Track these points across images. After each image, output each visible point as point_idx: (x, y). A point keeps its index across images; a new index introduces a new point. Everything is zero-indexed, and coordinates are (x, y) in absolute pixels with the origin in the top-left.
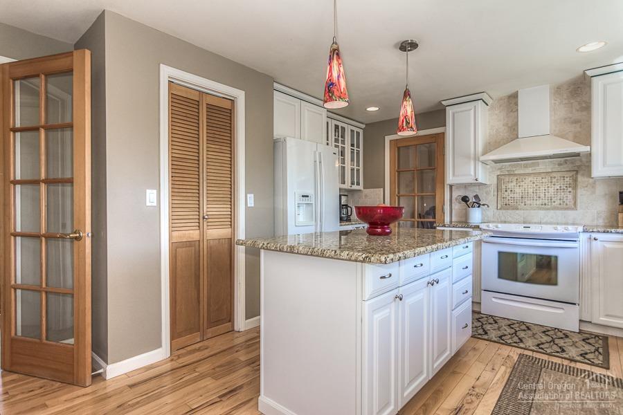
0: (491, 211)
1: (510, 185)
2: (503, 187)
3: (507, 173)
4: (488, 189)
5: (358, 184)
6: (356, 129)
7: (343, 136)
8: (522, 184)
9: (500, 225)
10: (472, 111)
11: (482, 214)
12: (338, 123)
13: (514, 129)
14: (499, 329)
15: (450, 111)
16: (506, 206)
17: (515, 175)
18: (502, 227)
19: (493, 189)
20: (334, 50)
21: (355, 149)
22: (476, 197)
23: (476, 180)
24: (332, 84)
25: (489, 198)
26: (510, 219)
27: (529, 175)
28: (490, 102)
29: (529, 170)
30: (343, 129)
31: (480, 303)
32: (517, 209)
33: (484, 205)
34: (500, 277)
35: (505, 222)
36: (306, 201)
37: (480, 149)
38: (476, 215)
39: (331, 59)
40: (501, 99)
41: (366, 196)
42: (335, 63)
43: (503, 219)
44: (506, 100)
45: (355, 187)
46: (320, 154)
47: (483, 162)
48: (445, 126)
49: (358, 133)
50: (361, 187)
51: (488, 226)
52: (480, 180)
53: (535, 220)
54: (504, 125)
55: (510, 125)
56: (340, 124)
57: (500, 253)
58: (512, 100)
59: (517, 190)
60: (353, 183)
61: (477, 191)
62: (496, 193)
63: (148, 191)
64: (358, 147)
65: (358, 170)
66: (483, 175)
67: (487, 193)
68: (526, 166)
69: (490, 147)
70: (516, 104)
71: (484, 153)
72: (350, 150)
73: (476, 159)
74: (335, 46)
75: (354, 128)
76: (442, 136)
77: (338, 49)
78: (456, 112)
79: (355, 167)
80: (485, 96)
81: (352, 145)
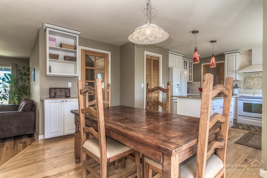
0: (242, 90)
1: (249, 81)
2: (246, 81)
3: (247, 77)
4: (240, 82)
5: (191, 80)
6: (191, 61)
7: (186, 64)
8: (253, 80)
9: (244, 94)
10: (235, 56)
11: (238, 91)
12: (185, 60)
13: (251, 62)
14: (243, 126)
15: (226, 56)
16: (248, 88)
17: (251, 77)
18: (245, 95)
19: (242, 82)
20: (196, 50)
21: (190, 68)
22: (236, 85)
23: (236, 79)
24: (196, 58)
25: (241, 85)
26: (249, 92)
27: (256, 77)
28: (241, 52)
29: (256, 76)
30: (187, 62)
31: (237, 120)
32: (251, 89)
33: (239, 88)
34: (244, 111)
35: (247, 93)
36: (178, 86)
37: (237, 69)
38: (236, 91)
39: (195, 52)
40: (246, 51)
41: (194, 84)
42: (196, 53)
43: (246, 92)
44: (248, 52)
45: (190, 81)
46: (182, 71)
47: (238, 73)
48: (224, 60)
49: (191, 63)
50: (192, 81)
51: (240, 94)
52: (237, 79)
53: (258, 93)
54: (247, 60)
55: (249, 60)
56: (186, 60)
57: (244, 103)
58: (250, 52)
59: (252, 82)
60: (189, 80)
61: (236, 83)
62: (243, 84)
63: (142, 84)
64: (191, 67)
65: (191, 75)
66: (239, 78)
67: (240, 83)
68: (255, 74)
69: (241, 68)
70: (251, 53)
71: (239, 70)
72: (189, 69)
73: (236, 72)
74: (196, 49)
75: (190, 61)
76: (223, 64)
77: (197, 49)
78: (229, 56)
79: (190, 75)
80: (239, 51)
81: (189, 67)
